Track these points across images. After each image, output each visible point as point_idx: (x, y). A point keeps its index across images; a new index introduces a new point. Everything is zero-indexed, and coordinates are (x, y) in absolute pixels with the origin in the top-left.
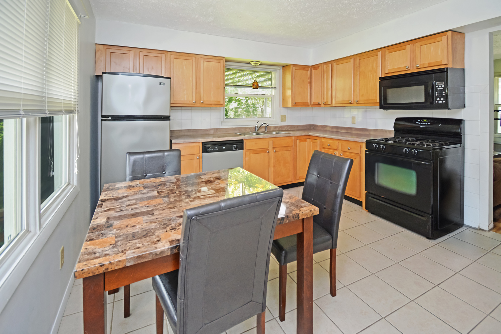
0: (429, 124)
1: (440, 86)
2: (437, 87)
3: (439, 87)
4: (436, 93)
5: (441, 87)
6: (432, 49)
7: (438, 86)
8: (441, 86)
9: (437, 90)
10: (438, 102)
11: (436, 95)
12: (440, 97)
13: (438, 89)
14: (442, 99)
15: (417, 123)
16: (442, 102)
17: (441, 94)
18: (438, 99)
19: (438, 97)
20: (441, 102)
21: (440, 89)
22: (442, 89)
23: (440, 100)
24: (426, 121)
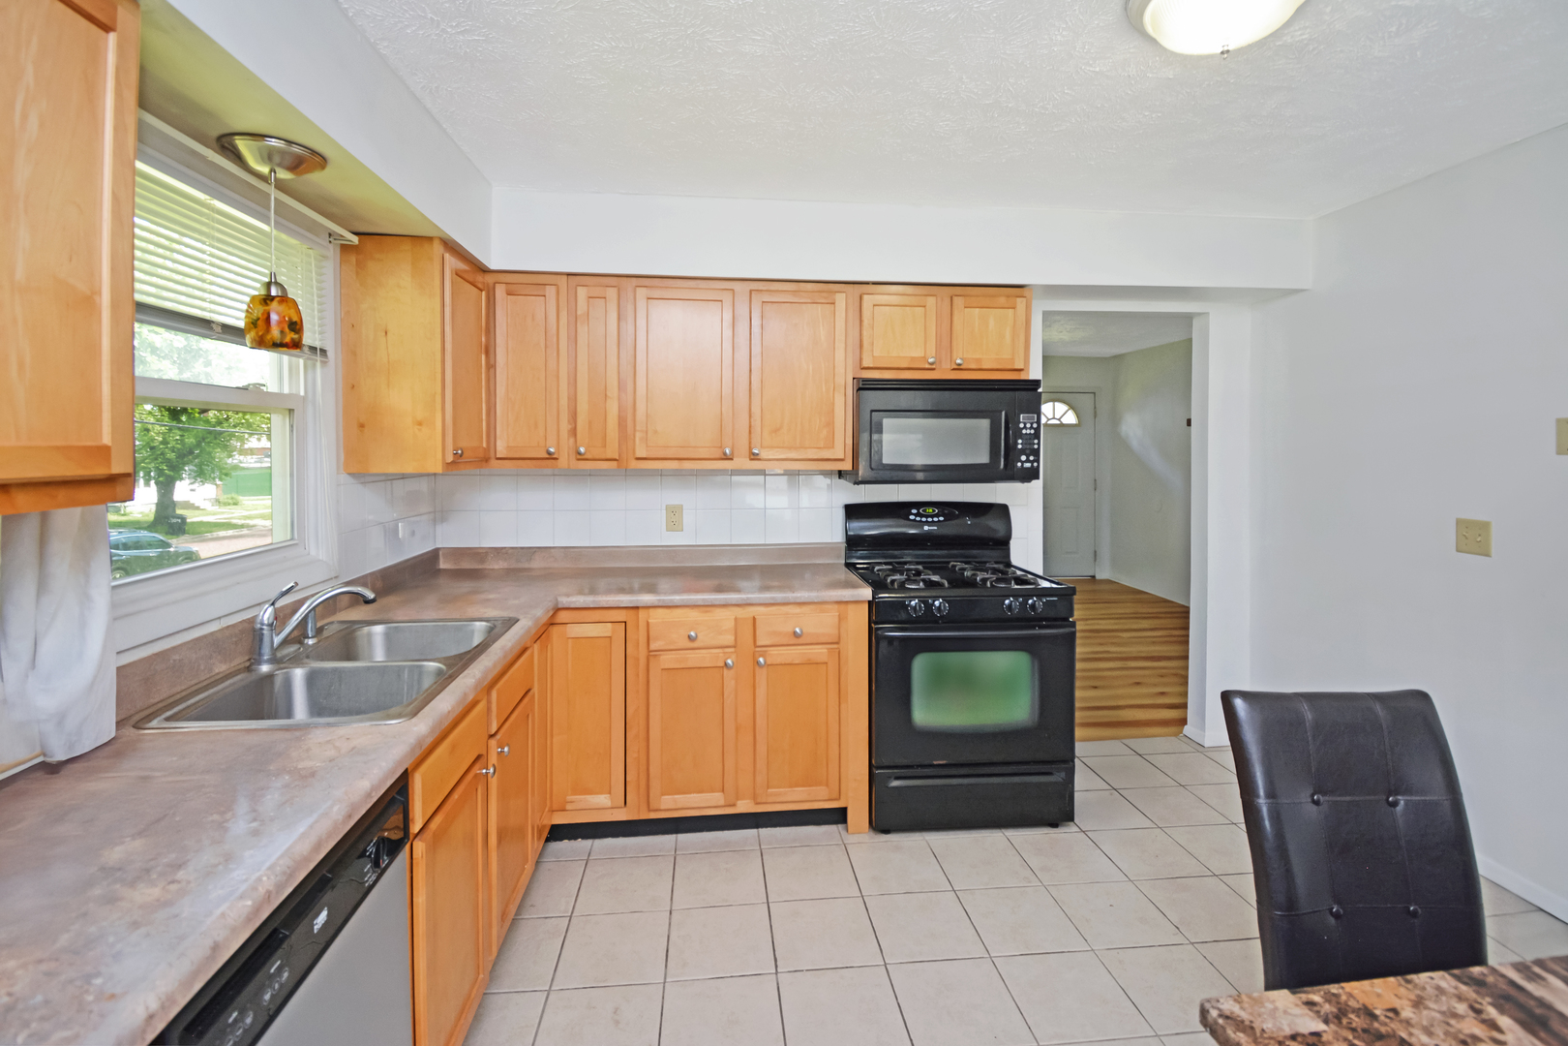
0: (941, 519)
1: (1028, 425)
2: (1022, 425)
3: (1025, 427)
4: (1020, 441)
5: (1031, 428)
6: (992, 323)
7: (1025, 424)
8: (1032, 424)
9: (1021, 436)
10: (1022, 465)
11: (1020, 446)
12: (1028, 452)
13: (1024, 431)
14: (1032, 458)
15: (912, 517)
16: (1032, 465)
17: (1030, 444)
18: (1023, 458)
19: (1023, 452)
20: (1028, 465)
21: (1028, 431)
22: (1032, 431)
23: (1028, 461)
24: (931, 511)
